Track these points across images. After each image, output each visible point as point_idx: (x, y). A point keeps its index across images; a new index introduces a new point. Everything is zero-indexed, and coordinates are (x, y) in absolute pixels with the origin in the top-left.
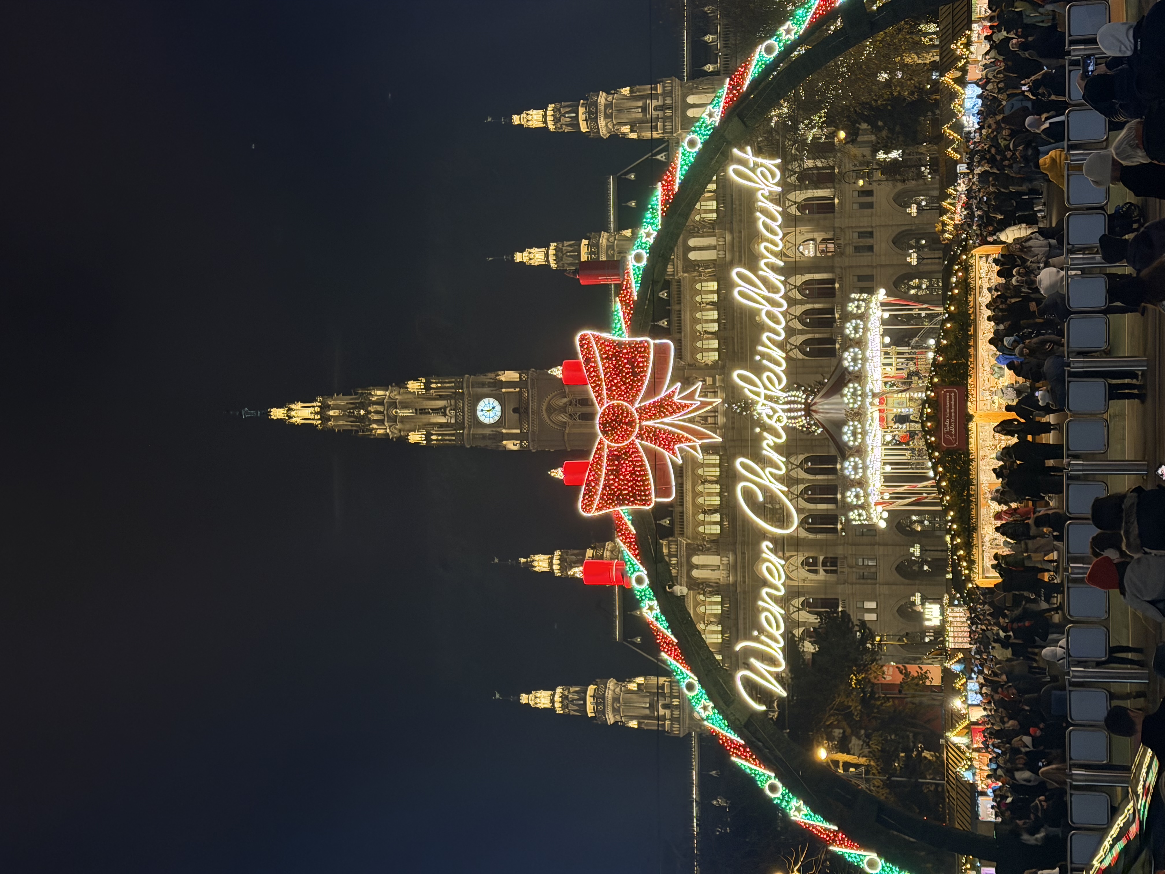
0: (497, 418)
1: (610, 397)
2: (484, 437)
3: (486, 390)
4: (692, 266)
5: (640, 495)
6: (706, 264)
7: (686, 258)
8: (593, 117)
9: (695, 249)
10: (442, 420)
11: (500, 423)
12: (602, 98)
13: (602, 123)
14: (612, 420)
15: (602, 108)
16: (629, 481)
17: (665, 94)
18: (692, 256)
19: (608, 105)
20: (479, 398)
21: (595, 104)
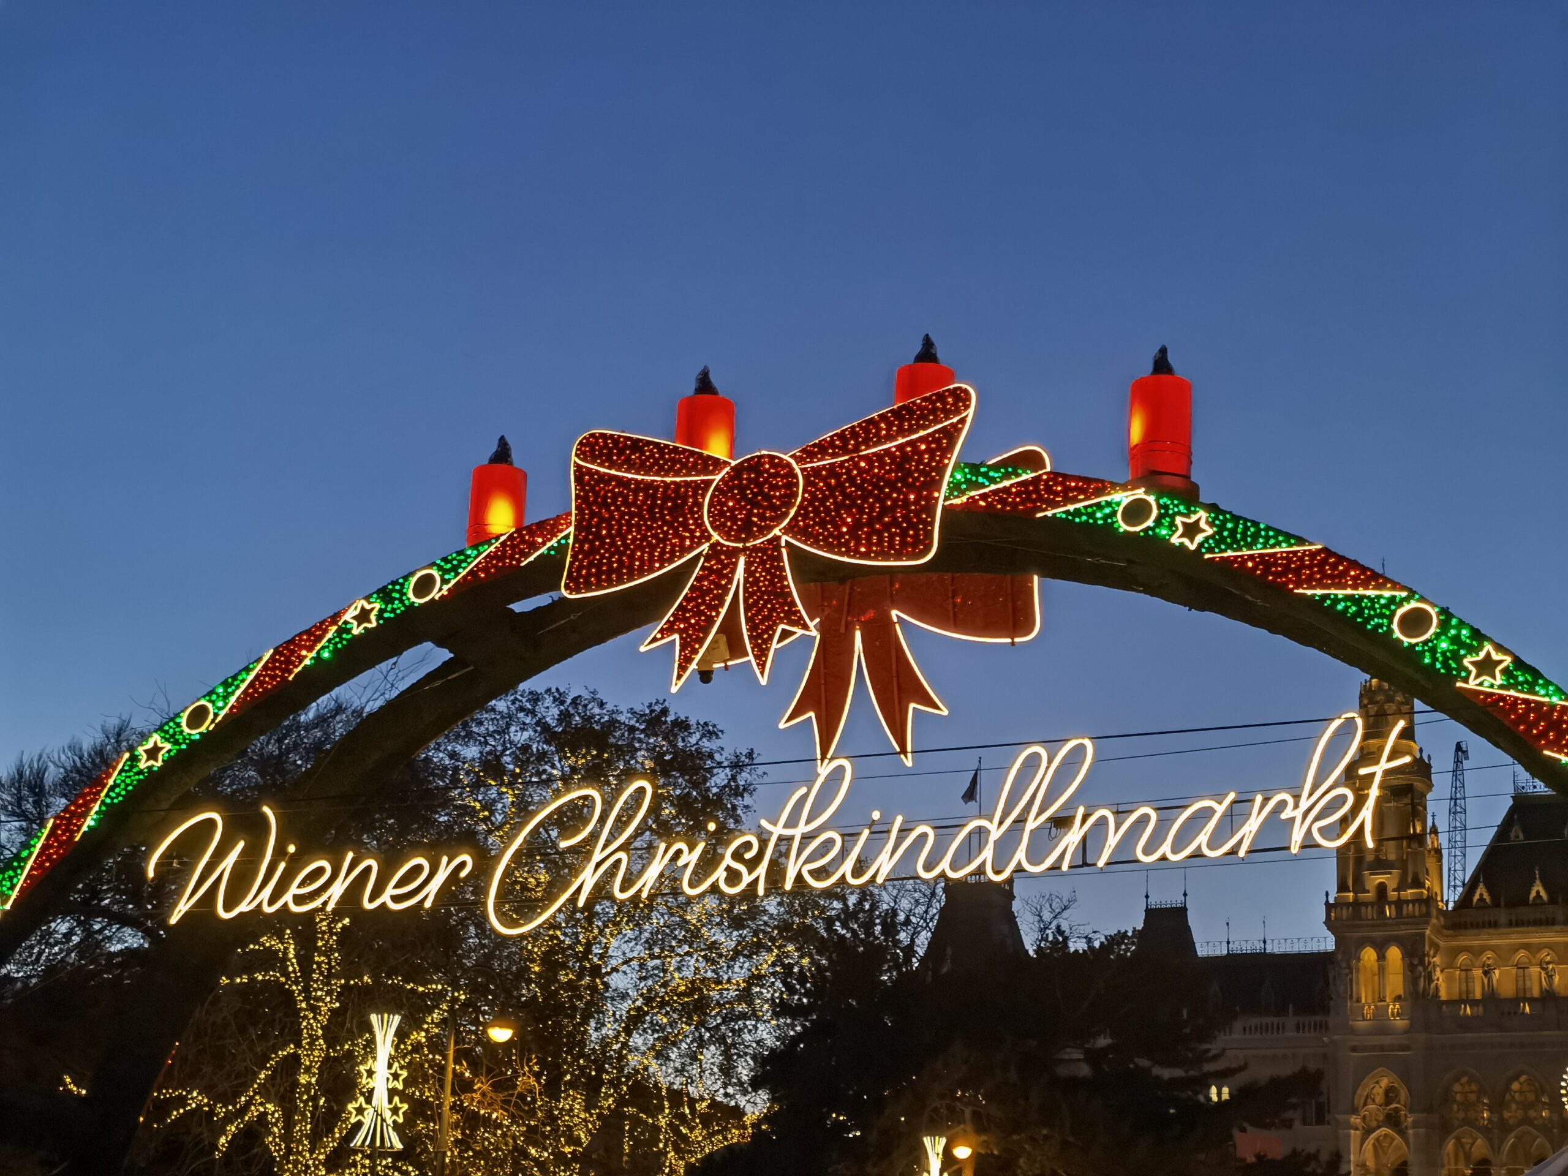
1: (812, 476)
5: (591, 565)
14: (760, 486)
16: (624, 539)
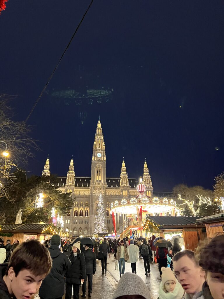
0: (98, 156)
2: (95, 154)
3: (103, 155)
4: (122, 191)
6: (123, 193)
7: (123, 190)
8: (146, 175)
9: (125, 191)
10: (98, 147)
11: (97, 157)
12: (150, 177)
13: (146, 177)
15: (148, 177)
17: (151, 187)
18: (124, 191)
19: (148, 178)
20: (101, 153)
21: (149, 176)
